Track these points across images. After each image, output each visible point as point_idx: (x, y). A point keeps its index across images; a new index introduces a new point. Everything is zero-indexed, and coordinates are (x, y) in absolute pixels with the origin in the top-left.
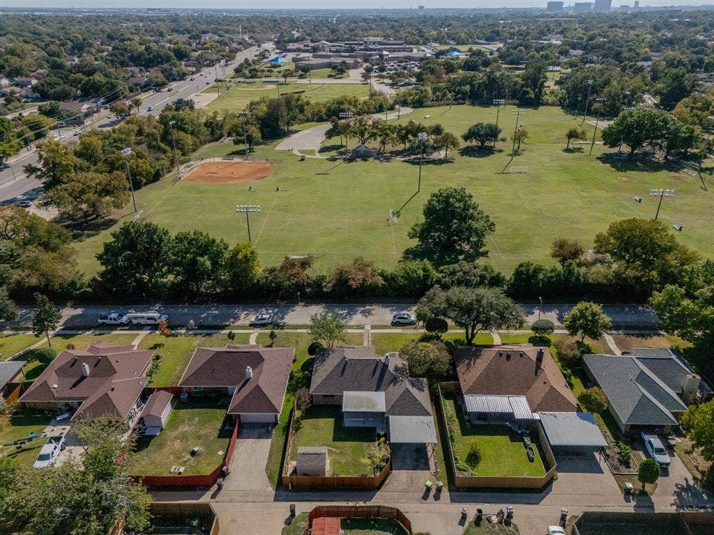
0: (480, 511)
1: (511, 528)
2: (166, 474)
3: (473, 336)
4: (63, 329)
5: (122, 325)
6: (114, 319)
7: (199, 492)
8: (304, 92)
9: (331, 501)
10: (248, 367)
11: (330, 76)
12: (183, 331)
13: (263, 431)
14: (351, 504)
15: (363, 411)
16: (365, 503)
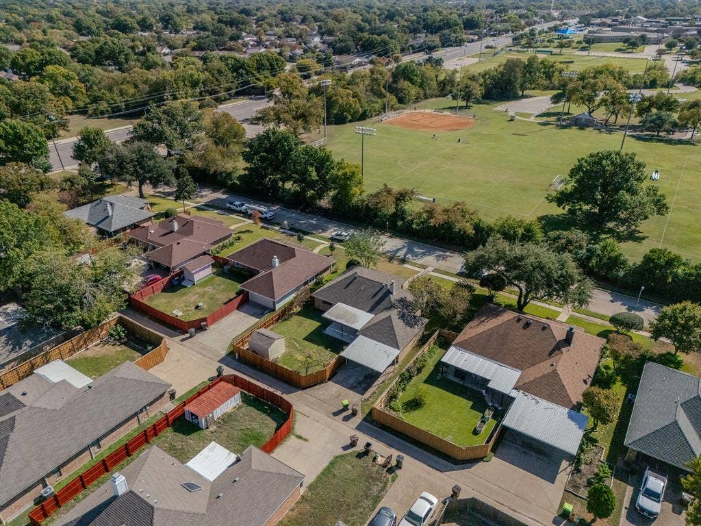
0: (368, 445)
1: (389, 476)
2: (168, 313)
3: (526, 303)
4: (204, 205)
5: (240, 212)
6: (237, 206)
7: (177, 333)
8: (572, 62)
9: (258, 380)
10: (275, 256)
11: (619, 50)
12: (277, 228)
13: (259, 312)
14: (271, 390)
15: (340, 322)
16: (282, 394)
